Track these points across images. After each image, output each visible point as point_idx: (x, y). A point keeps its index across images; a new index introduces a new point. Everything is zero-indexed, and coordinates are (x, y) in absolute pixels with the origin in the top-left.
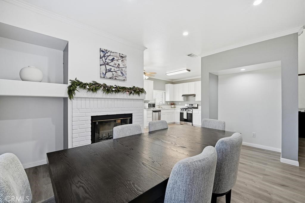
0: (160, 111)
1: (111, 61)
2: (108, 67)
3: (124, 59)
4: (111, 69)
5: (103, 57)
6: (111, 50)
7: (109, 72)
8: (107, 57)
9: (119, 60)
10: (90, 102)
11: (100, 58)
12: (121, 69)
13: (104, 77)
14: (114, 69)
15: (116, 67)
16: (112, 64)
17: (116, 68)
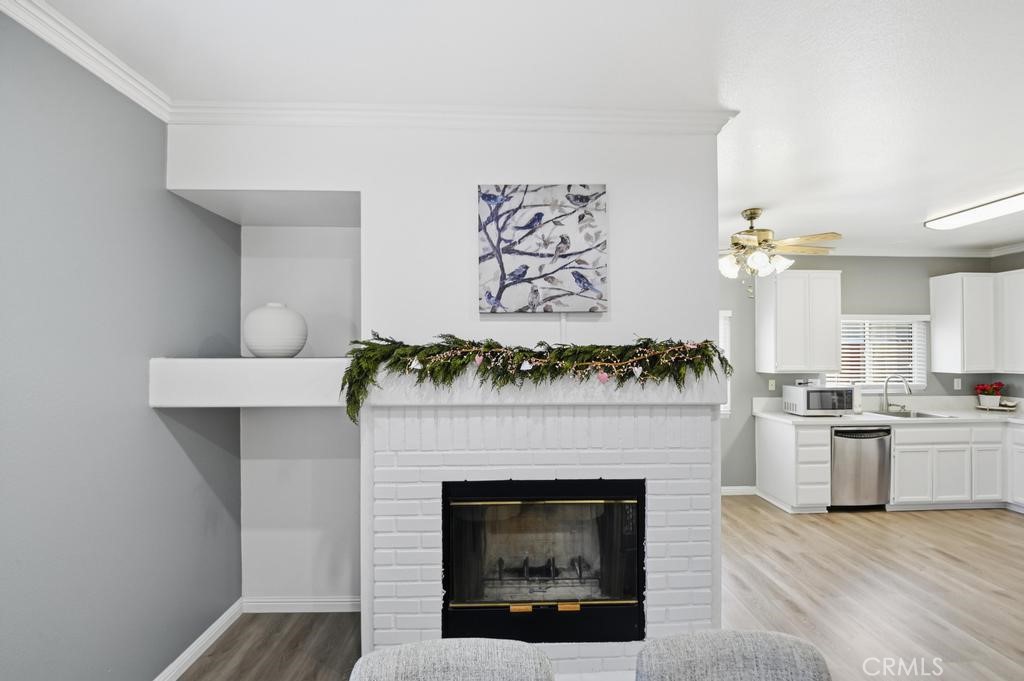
0: (888, 432)
1: (528, 231)
2: (512, 263)
3: (591, 205)
4: (527, 267)
5: (489, 221)
6: (524, 183)
7: (514, 283)
8: (508, 217)
9: (563, 221)
10: (436, 423)
11: (480, 230)
12: (573, 258)
13: (493, 312)
14: (541, 268)
15: (550, 255)
16: (531, 243)
17: (551, 259)
